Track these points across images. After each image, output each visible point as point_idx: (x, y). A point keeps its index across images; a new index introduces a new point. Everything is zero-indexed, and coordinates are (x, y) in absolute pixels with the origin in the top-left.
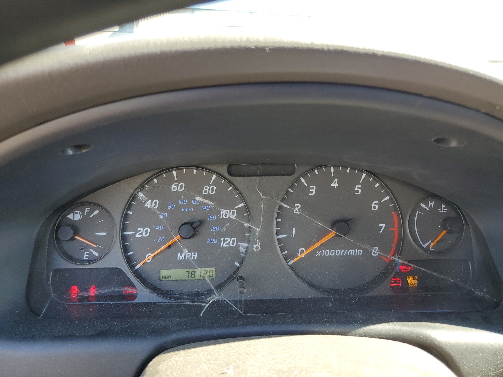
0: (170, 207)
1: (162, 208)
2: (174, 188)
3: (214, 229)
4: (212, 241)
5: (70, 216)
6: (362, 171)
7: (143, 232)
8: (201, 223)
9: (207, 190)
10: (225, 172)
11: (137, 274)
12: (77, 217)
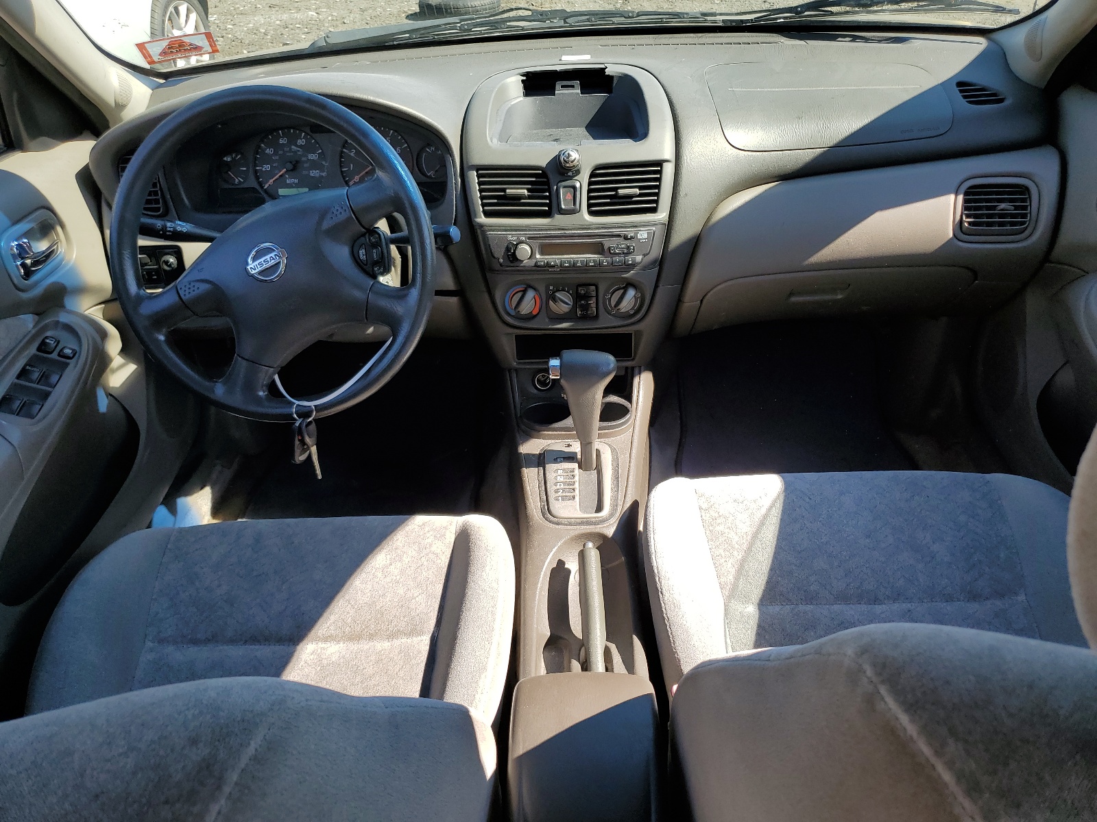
0: (280, 152)
1: (275, 153)
2: (281, 141)
3: (306, 165)
4: (305, 172)
5: (225, 159)
6: (390, 129)
7: (267, 167)
8: (297, 162)
9: (300, 142)
10: (309, 131)
11: (266, 191)
12: (229, 159)
